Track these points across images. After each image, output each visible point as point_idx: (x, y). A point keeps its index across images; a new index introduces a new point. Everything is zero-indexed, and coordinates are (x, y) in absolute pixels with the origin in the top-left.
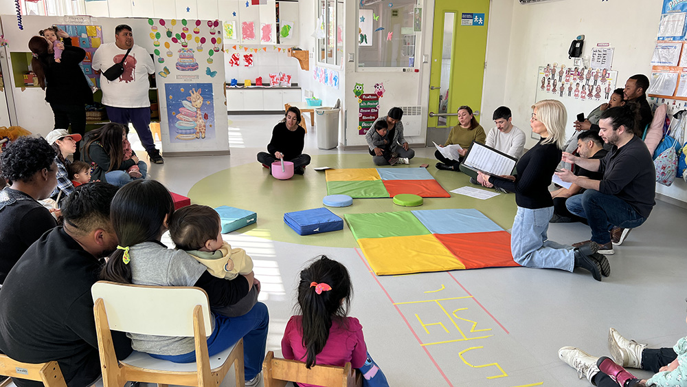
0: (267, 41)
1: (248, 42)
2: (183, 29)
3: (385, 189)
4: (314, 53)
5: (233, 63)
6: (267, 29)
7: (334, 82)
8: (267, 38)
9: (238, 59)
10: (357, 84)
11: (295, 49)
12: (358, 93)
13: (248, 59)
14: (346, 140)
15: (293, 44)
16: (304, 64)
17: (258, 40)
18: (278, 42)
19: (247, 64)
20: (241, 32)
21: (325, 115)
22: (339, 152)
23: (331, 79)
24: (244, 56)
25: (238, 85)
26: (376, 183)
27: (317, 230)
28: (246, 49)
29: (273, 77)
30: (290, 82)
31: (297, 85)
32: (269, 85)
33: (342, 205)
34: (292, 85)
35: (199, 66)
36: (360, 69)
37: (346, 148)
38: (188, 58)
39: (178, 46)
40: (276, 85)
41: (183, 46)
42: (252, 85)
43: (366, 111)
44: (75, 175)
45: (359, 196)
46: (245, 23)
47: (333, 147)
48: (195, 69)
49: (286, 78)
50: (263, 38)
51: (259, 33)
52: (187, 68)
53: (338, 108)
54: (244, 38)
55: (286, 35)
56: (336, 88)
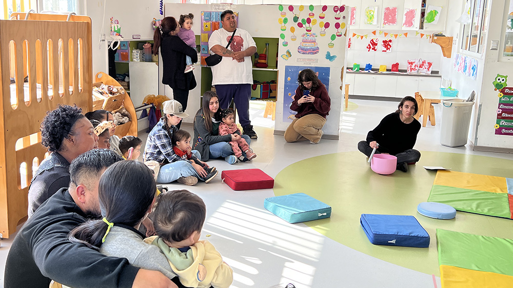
0: (409, 26)
1: (389, 27)
2: (310, 15)
3: (508, 207)
4: (458, 40)
5: (370, 48)
6: (410, 14)
7: (472, 71)
8: (409, 23)
9: (376, 44)
10: (498, 75)
11: (437, 35)
12: (498, 86)
13: (387, 44)
14: (476, 138)
15: (438, 30)
16: (447, 51)
17: (400, 25)
18: (422, 27)
19: (385, 49)
20: (383, 17)
21: (453, 107)
22: (468, 152)
23: (469, 68)
24: (383, 41)
25: (372, 70)
26: (499, 198)
27: (393, 241)
28: (386, 34)
29: (412, 63)
30: (431, 69)
31: (437, 72)
32: (405, 71)
33: (440, 217)
34: (432, 72)
35: (320, 51)
36: (505, 59)
37: (476, 148)
38: (309, 42)
39: (303, 31)
40: (413, 72)
41: (307, 30)
42: (387, 70)
43: (507, 107)
44: (177, 142)
45: (468, 209)
46: (387, 9)
47: (460, 144)
48: (316, 53)
49: (426, 65)
50: (405, 24)
51: (401, 18)
52: (308, 52)
53: (471, 101)
54: (385, 23)
55: (431, 20)
56: (473, 78)
